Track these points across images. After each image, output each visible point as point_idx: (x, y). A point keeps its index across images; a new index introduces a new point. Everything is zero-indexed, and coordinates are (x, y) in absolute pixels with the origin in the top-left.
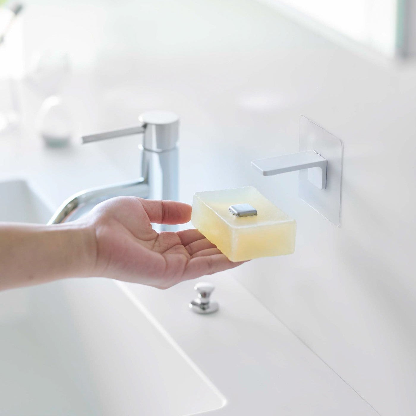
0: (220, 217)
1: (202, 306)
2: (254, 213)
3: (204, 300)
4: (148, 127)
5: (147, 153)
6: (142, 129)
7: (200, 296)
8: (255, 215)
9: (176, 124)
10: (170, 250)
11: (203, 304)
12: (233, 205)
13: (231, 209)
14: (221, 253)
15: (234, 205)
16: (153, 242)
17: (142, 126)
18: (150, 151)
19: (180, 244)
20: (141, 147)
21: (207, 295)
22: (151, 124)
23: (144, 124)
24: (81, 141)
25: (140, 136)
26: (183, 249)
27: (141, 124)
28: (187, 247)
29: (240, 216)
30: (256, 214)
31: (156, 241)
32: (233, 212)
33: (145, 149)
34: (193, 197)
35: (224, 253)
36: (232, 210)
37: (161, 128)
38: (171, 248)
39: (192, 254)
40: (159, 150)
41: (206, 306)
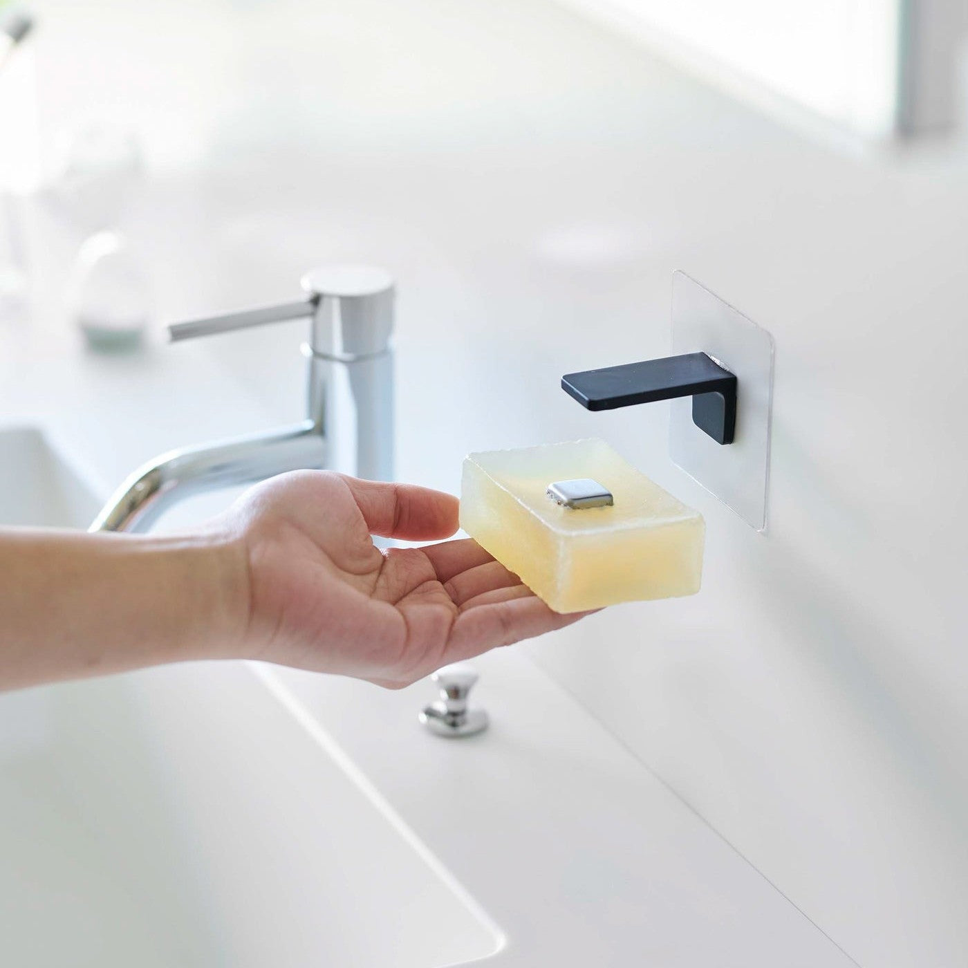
0: (529, 509)
1: (450, 719)
2: (605, 500)
3: (455, 706)
4: (324, 303)
5: (321, 364)
6: (309, 308)
7: (444, 695)
8: (607, 504)
9: (387, 296)
10: (412, 596)
11: (454, 714)
12: (555, 483)
13: (552, 492)
14: (532, 594)
15: (558, 483)
16: (373, 577)
17: (308, 300)
18: (327, 357)
19: (433, 579)
20: (306, 350)
21: (461, 694)
22: (331, 296)
23: (313, 295)
24: (167, 335)
25: (305, 324)
26: (439, 592)
27: (305, 297)
28: (447, 585)
29: (574, 508)
30: (611, 504)
31: (380, 573)
32: (557, 497)
33: (317, 354)
34: (464, 464)
35: (540, 594)
36: (555, 494)
37: (354, 306)
38: (413, 590)
39: (459, 602)
40: (348, 357)
41: (459, 719)
